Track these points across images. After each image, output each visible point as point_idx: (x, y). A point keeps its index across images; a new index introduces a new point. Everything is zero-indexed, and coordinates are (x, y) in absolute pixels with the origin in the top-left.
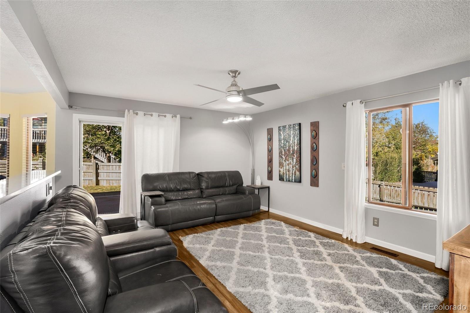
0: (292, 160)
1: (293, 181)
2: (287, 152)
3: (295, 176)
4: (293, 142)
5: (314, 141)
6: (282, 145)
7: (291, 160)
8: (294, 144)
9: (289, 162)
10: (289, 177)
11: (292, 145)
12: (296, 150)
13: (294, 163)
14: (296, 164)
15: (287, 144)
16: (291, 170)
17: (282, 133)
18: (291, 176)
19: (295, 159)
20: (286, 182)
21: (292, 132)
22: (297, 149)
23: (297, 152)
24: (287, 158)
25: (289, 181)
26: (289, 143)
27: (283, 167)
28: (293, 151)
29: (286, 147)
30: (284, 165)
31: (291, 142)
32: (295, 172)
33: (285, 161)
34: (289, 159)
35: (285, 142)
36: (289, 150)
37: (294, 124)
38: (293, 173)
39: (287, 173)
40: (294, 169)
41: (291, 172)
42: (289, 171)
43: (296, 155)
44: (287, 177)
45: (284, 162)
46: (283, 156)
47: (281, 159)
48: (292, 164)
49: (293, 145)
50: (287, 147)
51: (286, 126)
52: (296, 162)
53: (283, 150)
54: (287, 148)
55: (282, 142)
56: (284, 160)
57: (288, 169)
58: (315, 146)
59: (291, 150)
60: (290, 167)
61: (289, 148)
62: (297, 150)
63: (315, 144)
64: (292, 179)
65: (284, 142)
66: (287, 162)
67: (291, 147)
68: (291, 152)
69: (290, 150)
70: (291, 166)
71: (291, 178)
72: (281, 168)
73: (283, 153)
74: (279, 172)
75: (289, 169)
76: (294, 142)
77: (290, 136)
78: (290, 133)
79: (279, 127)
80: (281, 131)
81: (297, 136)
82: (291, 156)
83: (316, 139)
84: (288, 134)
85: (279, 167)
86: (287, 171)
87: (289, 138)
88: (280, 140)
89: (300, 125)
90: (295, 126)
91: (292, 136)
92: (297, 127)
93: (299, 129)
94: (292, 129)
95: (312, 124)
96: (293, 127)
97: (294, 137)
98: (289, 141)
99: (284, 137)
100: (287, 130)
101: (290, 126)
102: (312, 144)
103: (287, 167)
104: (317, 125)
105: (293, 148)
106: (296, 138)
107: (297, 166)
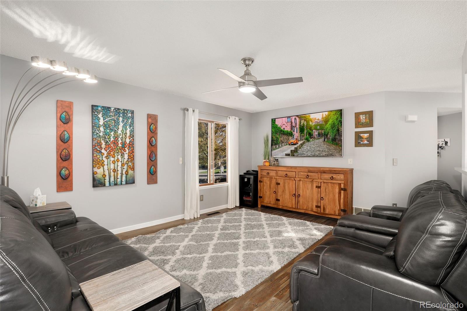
0: (122, 155)
1: (124, 183)
2: (112, 145)
3: (126, 177)
4: (122, 133)
5: (153, 135)
6: (101, 134)
7: (119, 157)
8: (126, 136)
9: (116, 158)
10: (116, 178)
11: (121, 137)
12: (128, 143)
13: (125, 160)
14: (128, 161)
15: (112, 133)
16: (119, 169)
17: (100, 116)
18: (119, 176)
19: (127, 155)
20: (110, 187)
21: (121, 119)
22: (130, 142)
23: (129, 146)
24: (112, 153)
25: (116, 184)
26: (115, 132)
27: (103, 166)
28: (124, 144)
29: (110, 138)
30: (106, 163)
31: (120, 132)
32: (127, 171)
33: (107, 158)
34: (116, 155)
35: (108, 131)
36: (115, 143)
37: (126, 110)
38: (124, 173)
39: (112, 174)
40: (125, 167)
41: (119, 172)
42: (115, 171)
43: (129, 150)
44: (112, 179)
45: (104, 159)
46: (103, 151)
47: (97, 154)
48: (121, 162)
49: (124, 136)
50: (111, 137)
51: (110, 108)
52: (128, 159)
53: (103, 142)
54: (112, 139)
55: (102, 129)
56: (105, 155)
57: (114, 169)
58: (154, 141)
59: (119, 143)
60: (118, 166)
61: (116, 138)
62: (129, 144)
63: (154, 139)
64: (122, 181)
65: (105, 129)
66: (112, 159)
67: (119, 139)
68: (120, 145)
69: (117, 143)
70: (120, 164)
71: (119, 180)
72: (99, 168)
73: (103, 146)
74: (93, 174)
75: (116, 168)
76: (125, 132)
77: (117, 123)
78: (118, 120)
79: (92, 106)
80: (99, 112)
81: (130, 126)
82: (120, 151)
83: (155, 134)
84: (114, 121)
85: (93, 167)
86: (111, 171)
87: (115, 126)
88: (95, 126)
89: (132, 112)
90: (126, 112)
91: (121, 124)
92: (130, 115)
93: (133, 118)
94: (121, 115)
95: (149, 116)
96: (124, 113)
97: (125, 126)
98: (116, 130)
99: (105, 123)
100: (111, 114)
101: (117, 110)
102: (149, 139)
103: (112, 166)
104: (156, 118)
105: (124, 140)
106: (128, 127)
107: (130, 164)
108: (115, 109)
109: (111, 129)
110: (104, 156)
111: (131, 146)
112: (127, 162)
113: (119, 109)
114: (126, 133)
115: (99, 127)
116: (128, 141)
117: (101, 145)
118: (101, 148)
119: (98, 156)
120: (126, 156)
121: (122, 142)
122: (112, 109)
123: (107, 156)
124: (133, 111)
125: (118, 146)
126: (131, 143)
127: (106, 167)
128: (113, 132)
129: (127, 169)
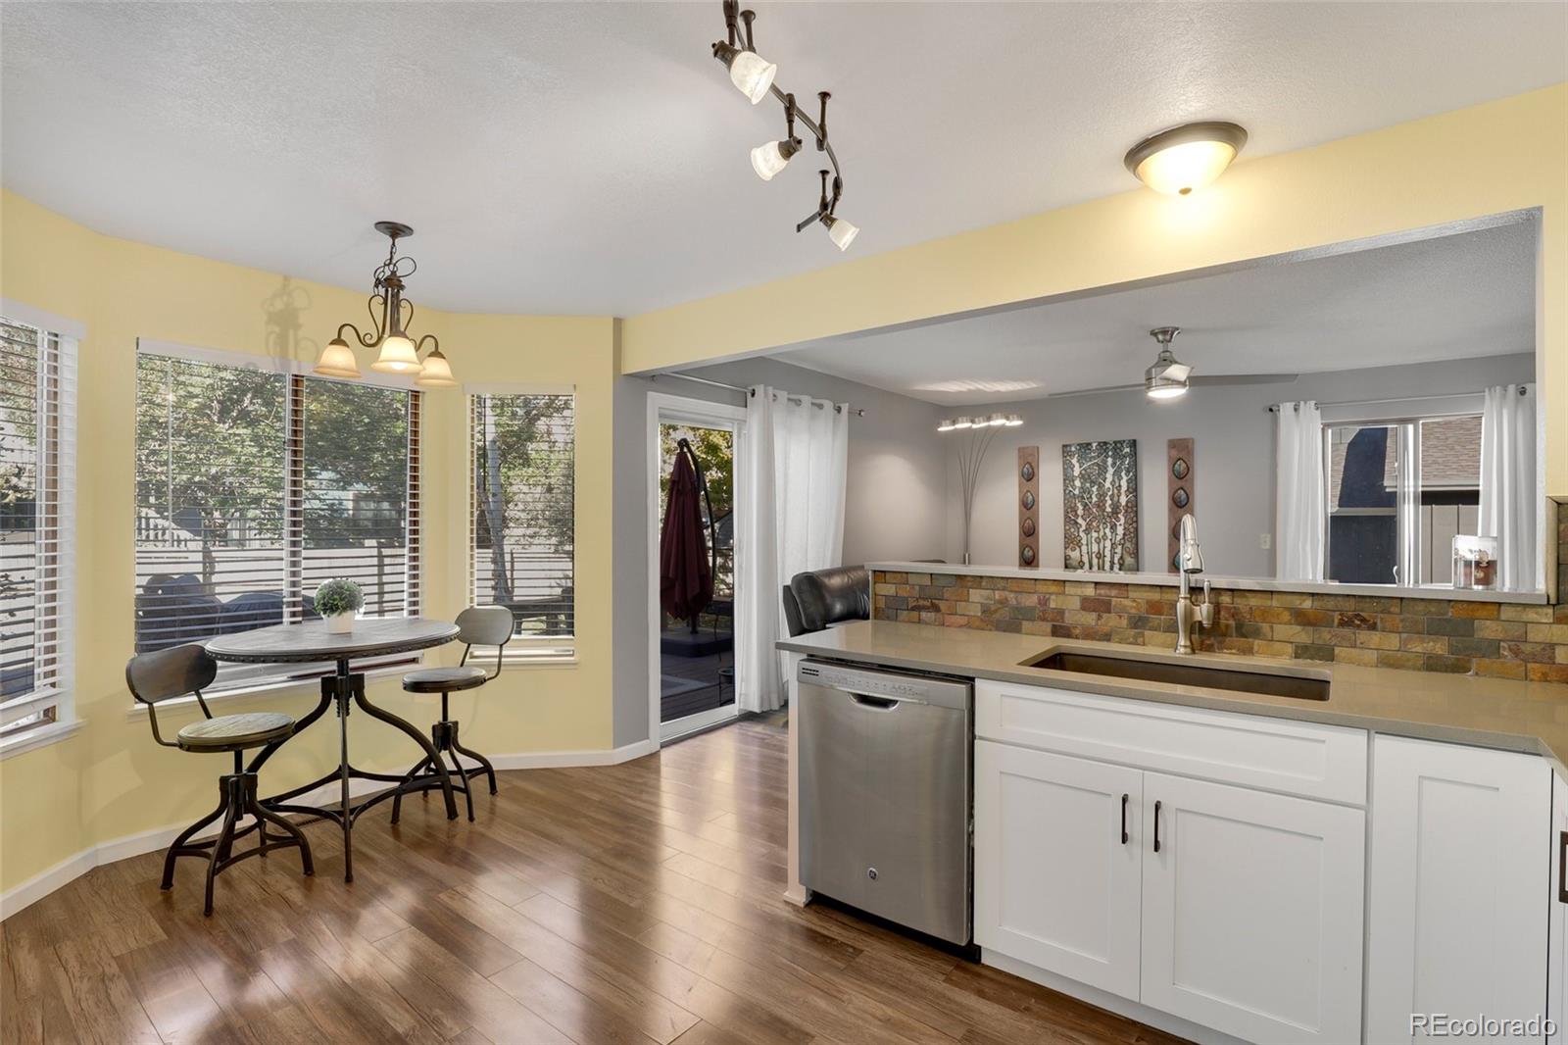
0: (1111, 528)
2: (1094, 510)
4: (1114, 486)
5: (1180, 483)
6: (1077, 492)
7: (1107, 531)
8: (1119, 491)
9: (1102, 533)
11: (1109, 494)
12: (1124, 504)
13: (1119, 538)
14: (1124, 538)
15: (1094, 489)
16: (1108, 553)
17: (1074, 461)
19: (1122, 527)
21: (1110, 460)
22: (1127, 502)
23: (1126, 511)
24: (1094, 524)
26: (1100, 487)
27: (1080, 547)
28: (1116, 507)
29: (1091, 497)
30: (1084, 542)
31: (1108, 484)
32: (1121, 558)
33: (1084, 532)
34: (1101, 527)
35: (1088, 485)
36: (1101, 505)
37: (1119, 442)
38: (1116, 561)
40: (1119, 550)
41: (1108, 559)
42: (1100, 556)
43: (1127, 517)
45: (1082, 534)
46: (1080, 521)
47: (1071, 526)
48: (1111, 540)
49: (1116, 491)
50: (1093, 496)
51: (1090, 444)
52: (1124, 534)
53: (1079, 505)
54: (1095, 499)
55: (1078, 483)
56: (1084, 528)
57: (1099, 553)
58: (1184, 496)
59: (1107, 505)
60: (1104, 547)
61: (1102, 496)
62: (1127, 505)
63: (1183, 492)
65: (1082, 483)
66: (1095, 535)
67: (1107, 498)
68: (1109, 510)
69: (1104, 505)
70: (1108, 544)
72: (1073, 550)
73: (1080, 512)
74: (1066, 560)
75: (1101, 552)
76: (1117, 484)
77: (1103, 469)
78: (1105, 462)
79: (1064, 446)
80: (1072, 456)
81: (1128, 472)
82: (1108, 520)
83: (1186, 481)
84: (1098, 465)
85: (1066, 548)
86: (1094, 555)
87: (1099, 475)
88: (1068, 479)
89: (1133, 444)
90: (1119, 445)
91: (1111, 470)
92: (1128, 450)
93: (1134, 454)
94: (1110, 453)
95: (1173, 444)
96: (1115, 449)
97: (1117, 473)
98: (1100, 483)
99: (1083, 472)
100: (1093, 454)
101: (1103, 445)
102: (1173, 491)
103: (1095, 548)
104: (1187, 447)
105: (1116, 499)
106: (1123, 474)
107: (1128, 544)
108: (1099, 443)
109: (1092, 482)
110: (1081, 530)
111: (1129, 510)
112: (1122, 542)
113: (1105, 443)
114: (1120, 486)
115: (1073, 481)
116: (1123, 500)
117: (1076, 511)
118: (1077, 515)
119: (1072, 530)
120: (1120, 530)
121: (1112, 504)
122: (1094, 445)
123: (1087, 529)
124: (1135, 441)
125: (1104, 510)
126: (1129, 505)
127: (1084, 549)
128: (1096, 487)
129: (1122, 554)
